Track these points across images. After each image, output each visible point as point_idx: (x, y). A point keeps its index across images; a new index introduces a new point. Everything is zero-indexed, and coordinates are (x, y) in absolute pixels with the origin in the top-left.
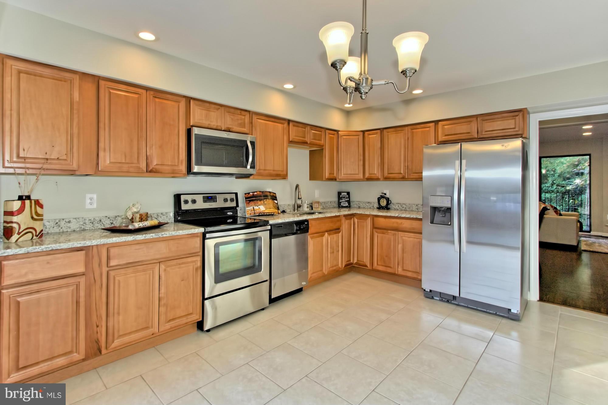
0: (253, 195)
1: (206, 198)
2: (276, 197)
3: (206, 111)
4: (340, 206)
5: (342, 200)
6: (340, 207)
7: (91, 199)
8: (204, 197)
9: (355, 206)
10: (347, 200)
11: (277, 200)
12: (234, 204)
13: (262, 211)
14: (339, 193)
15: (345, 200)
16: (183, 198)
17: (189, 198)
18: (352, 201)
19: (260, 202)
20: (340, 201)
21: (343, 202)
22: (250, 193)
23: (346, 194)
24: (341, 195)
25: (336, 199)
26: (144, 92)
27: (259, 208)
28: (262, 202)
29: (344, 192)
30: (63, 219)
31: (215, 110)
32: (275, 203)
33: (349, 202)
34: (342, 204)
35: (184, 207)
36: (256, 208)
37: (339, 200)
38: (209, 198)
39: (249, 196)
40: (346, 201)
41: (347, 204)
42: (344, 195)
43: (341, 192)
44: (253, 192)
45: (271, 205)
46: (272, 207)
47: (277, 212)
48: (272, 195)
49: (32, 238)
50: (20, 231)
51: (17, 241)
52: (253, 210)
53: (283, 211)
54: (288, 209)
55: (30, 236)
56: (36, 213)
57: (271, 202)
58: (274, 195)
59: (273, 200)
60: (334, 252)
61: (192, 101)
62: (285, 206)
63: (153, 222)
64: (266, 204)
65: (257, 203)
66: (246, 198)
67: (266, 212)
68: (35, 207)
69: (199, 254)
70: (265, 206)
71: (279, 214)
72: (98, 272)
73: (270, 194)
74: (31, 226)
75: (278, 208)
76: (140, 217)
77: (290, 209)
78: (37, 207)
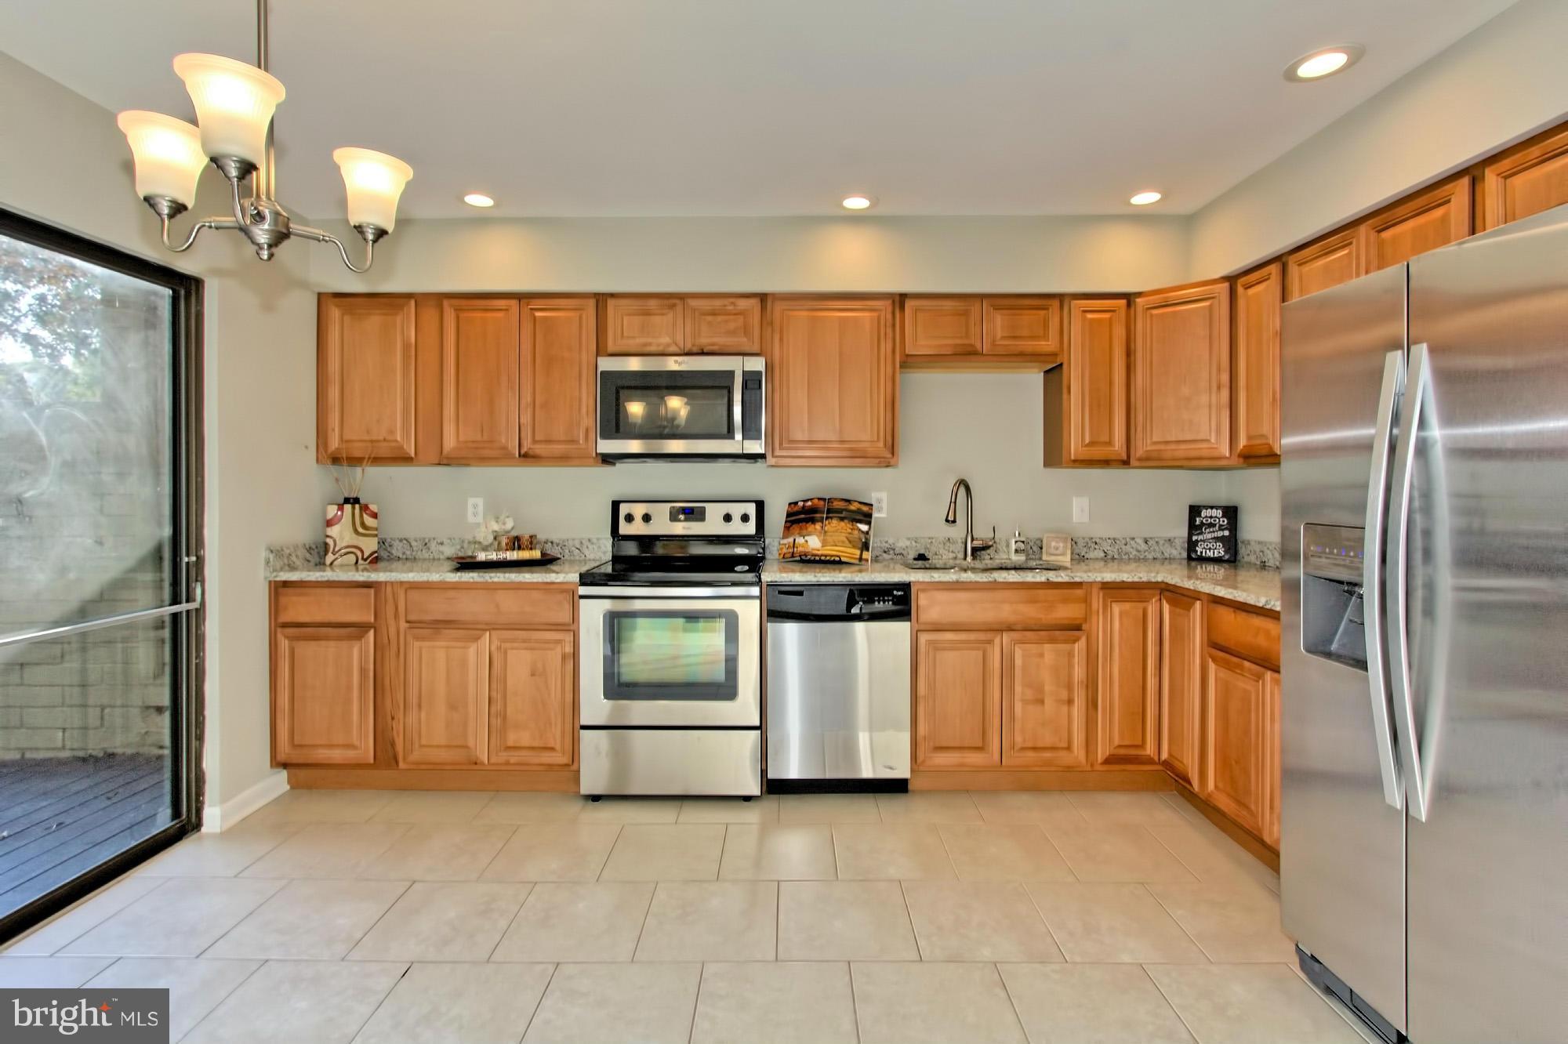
0: (804, 506)
1: (677, 511)
2: (870, 516)
3: (641, 317)
4: (1193, 556)
5: (1201, 533)
6: (1194, 559)
7: (475, 506)
8: (673, 509)
9: (1252, 558)
10: (1220, 534)
11: (869, 523)
12: (750, 528)
13: (810, 550)
14: (1194, 511)
15: (1213, 535)
16: (624, 509)
17: (640, 510)
18: (1243, 542)
19: (813, 526)
20: (1194, 538)
21: (1204, 541)
22: (799, 503)
23: (1219, 513)
24: (1200, 516)
25: (1180, 531)
26: (514, 303)
27: (807, 541)
28: (818, 526)
29: (1212, 508)
30: (434, 539)
31: (664, 311)
32: (856, 532)
33: (1232, 544)
34: (1199, 550)
35: (625, 529)
36: (800, 540)
37: (1190, 535)
38: (689, 511)
39: (796, 509)
40: (1217, 539)
41: (1219, 551)
42: (1211, 517)
43: (1199, 507)
44: (804, 501)
45: (847, 535)
46: (843, 542)
47: (858, 557)
48: (858, 509)
49: (357, 562)
50: (336, 549)
51: (331, 564)
52: (792, 545)
53: (921, 557)
54: (944, 552)
55: (352, 558)
56: (363, 525)
57: (852, 529)
58: (865, 509)
59: (854, 523)
60: (1041, 702)
61: (611, 302)
62: (932, 542)
63: (525, 555)
64: (825, 532)
65: (806, 529)
66: (789, 515)
67: (819, 553)
68: (361, 516)
69: (571, 627)
70: (822, 537)
71: (863, 562)
72: (394, 627)
73: (853, 507)
74: (355, 543)
75: (865, 546)
76: (516, 543)
77: (952, 552)
78: (365, 515)
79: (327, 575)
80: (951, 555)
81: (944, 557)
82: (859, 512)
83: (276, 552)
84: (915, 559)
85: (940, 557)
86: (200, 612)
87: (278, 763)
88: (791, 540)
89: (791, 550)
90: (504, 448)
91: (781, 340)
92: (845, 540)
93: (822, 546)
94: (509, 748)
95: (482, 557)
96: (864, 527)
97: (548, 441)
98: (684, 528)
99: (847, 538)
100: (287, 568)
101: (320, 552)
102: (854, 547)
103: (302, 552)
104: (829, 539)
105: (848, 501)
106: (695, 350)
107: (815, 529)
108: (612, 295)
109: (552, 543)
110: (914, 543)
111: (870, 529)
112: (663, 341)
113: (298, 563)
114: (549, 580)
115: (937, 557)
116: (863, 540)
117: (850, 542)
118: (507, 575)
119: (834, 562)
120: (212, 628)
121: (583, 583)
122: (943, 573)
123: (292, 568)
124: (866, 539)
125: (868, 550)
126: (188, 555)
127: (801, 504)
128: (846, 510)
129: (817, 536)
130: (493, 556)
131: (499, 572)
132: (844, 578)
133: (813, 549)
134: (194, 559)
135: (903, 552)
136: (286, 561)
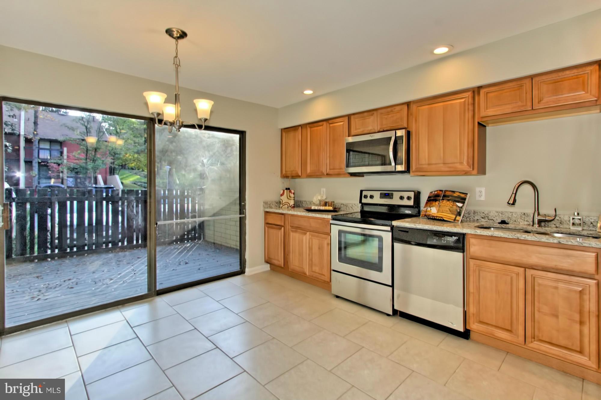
1: (383, 195)
2: (465, 199)
3: (362, 120)
8: (381, 194)
11: (463, 203)
12: (411, 203)
13: (431, 214)
16: (364, 193)
17: (369, 194)
19: (435, 203)
26: (324, 123)
27: (431, 210)
28: (437, 203)
31: (370, 117)
32: (455, 207)
35: (364, 201)
36: (429, 209)
38: (387, 195)
39: (431, 195)
44: (435, 191)
45: (450, 208)
46: (447, 211)
47: (454, 219)
48: (458, 196)
49: (288, 207)
50: (283, 203)
51: (282, 207)
52: (426, 211)
53: (503, 222)
54: (522, 221)
55: (286, 206)
56: (290, 197)
57: (452, 205)
58: (463, 196)
59: (455, 203)
60: (556, 316)
61: (352, 117)
62: (512, 215)
63: (327, 208)
64: (440, 206)
65: (432, 204)
66: (429, 197)
67: (435, 215)
68: (289, 193)
69: (329, 234)
70: (438, 208)
71: (456, 221)
72: (288, 227)
73: (455, 195)
74: (287, 201)
75: (459, 214)
76: (326, 204)
77: (527, 221)
78: (290, 193)
79: (280, 211)
80: (526, 223)
81: (521, 223)
82: (458, 197)
83: (265, 203)
84: (499, 223)
85: (518, 223)
86: (245, 217)
87: (267, 262)
88: (426, 209)
89: (425, 213)
90: (322, 172)
91: (416, 120)
92: (448, 210)
93: (437, 212)
94: (313, 272)
95: (313, 208)
96: (460, 205)
97: (334, 169)
98: (385, 201)
99: (449, 209)
100: (269, 208)
101: (279, 203)
102: (452, 214)
103: (274, 203)
104: (441, 209)
105: (454, 192)
106: (382, 130)
107: (436, 204)
108: (354, 114)
109: (343, 204)
110: (500, 214)
111: (463, 206)
112: (370, 128)
113: (273, 206)
114: (323, 217)
115: (516, 223)
116: (458, 211)
117: (450, 211)
118: (312, 214)
119: (440, 220)
120: (247, 222)
121: (334, 219)
122: (483, 230)
123: (271, 207)
124: (460, 210)
125: (460, 215)
126: (243, 202)
127: (433, 193)
128: (451, 196)
129: (436, 208)
130: (316, 208)
131: (313, 213)
132: (429, 227)
133: (433, 214)
134: (244, 204)
135: (494, 219)
136: (269, 206)
